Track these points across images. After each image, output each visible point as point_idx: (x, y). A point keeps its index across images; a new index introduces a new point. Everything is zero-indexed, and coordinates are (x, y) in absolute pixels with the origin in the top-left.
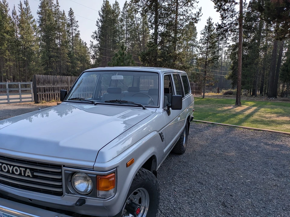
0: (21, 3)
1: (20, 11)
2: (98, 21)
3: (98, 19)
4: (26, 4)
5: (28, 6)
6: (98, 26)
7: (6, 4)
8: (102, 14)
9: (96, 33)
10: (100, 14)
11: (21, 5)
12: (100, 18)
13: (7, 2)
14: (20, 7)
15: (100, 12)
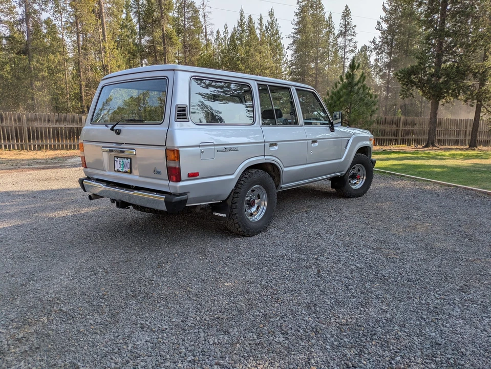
0: (261, 17)
1: (260, 27)
2: (381, 21)
3: (381, 18)
4: (271, 14)
5: (273, 18)
6: (379, 29)
7: (244, 21)
8: (387, 7)
9: (374, 42)
10: (384, 8)
11: (261, 19)
12: (384, 15)
13: (245, 19)
14: (259, 22)
15: (385, 5)
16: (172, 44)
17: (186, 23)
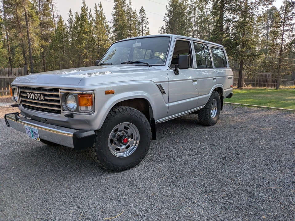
0: (96, 6)
1: (96, 13)
2: (166, 16)
3: (166, 14)
4: (100, 6)
5: (102, 9)
6: (165, 21)
7: (86, 8)
8: (169, 8)
9: (163, 28)
10: (167, 9)
11: (96, 7)
12: (167, 13)
14: (95, 9)
15: (168, 7)
16: (33, 21)
17: (41, 7)
